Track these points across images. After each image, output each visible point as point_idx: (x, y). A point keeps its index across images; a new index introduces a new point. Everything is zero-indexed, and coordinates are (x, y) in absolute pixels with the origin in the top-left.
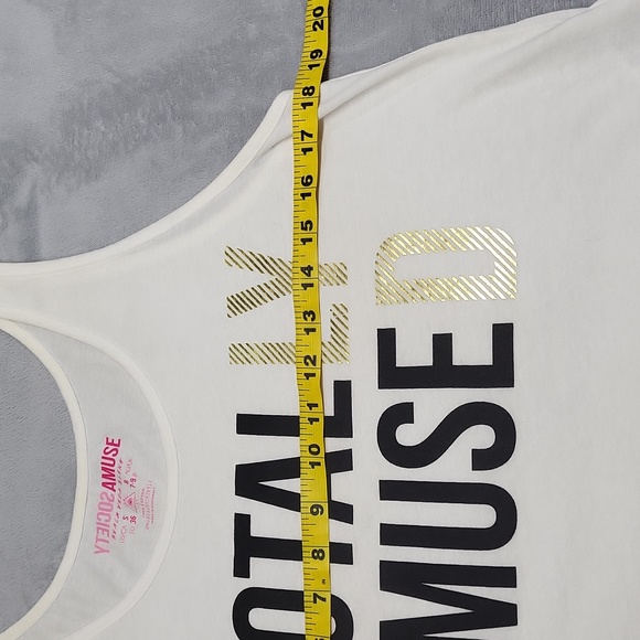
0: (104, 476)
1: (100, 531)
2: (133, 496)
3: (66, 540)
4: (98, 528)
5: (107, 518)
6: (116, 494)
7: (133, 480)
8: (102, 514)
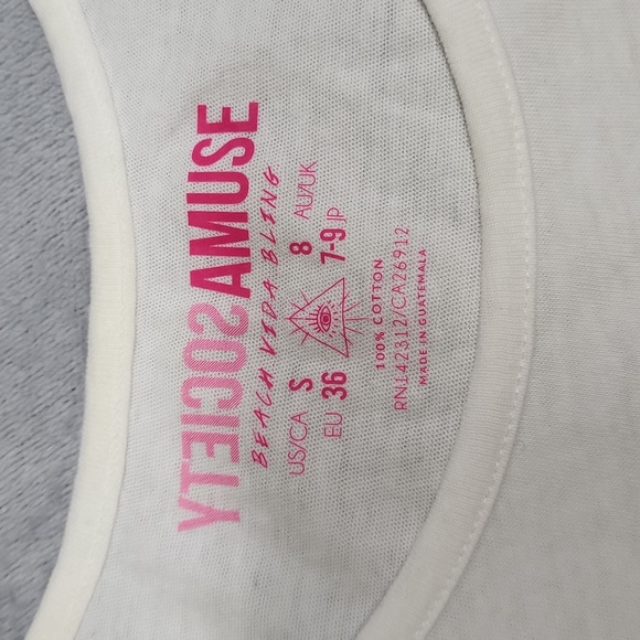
0: (197, 247)
1: (198, 448)
2: (335, 297)
3: (61, 495)
4: (188, 439)
5: (226, 393)
6: (253, 308)
7: (329, 235)
8: (202, 382)
